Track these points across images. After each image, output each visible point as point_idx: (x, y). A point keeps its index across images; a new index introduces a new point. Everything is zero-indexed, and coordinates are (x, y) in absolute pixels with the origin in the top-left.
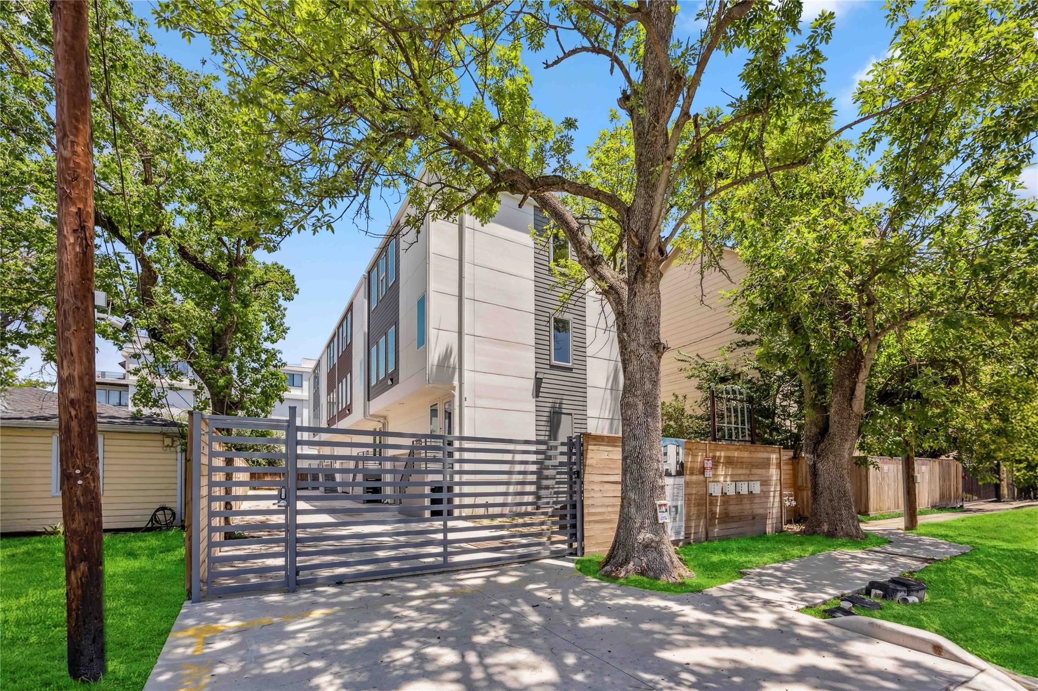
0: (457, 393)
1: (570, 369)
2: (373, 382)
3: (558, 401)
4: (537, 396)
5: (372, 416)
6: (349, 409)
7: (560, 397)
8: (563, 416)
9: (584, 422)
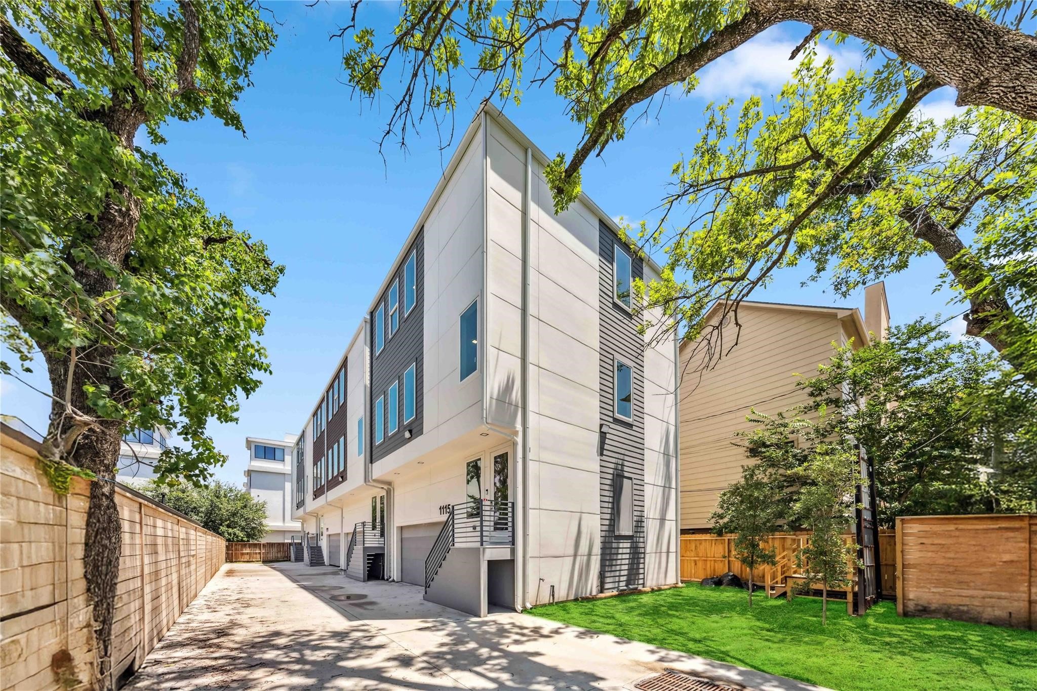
0: (519, 440)
1: (629, 426)
2: (378, 441)
3: (620, 462)
4: (602, 454)
5: (374, 481)
6: (343, 476)
7: (621, 457)
8: (625, 480)
9: (641, 488)
